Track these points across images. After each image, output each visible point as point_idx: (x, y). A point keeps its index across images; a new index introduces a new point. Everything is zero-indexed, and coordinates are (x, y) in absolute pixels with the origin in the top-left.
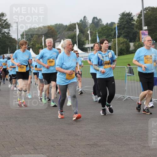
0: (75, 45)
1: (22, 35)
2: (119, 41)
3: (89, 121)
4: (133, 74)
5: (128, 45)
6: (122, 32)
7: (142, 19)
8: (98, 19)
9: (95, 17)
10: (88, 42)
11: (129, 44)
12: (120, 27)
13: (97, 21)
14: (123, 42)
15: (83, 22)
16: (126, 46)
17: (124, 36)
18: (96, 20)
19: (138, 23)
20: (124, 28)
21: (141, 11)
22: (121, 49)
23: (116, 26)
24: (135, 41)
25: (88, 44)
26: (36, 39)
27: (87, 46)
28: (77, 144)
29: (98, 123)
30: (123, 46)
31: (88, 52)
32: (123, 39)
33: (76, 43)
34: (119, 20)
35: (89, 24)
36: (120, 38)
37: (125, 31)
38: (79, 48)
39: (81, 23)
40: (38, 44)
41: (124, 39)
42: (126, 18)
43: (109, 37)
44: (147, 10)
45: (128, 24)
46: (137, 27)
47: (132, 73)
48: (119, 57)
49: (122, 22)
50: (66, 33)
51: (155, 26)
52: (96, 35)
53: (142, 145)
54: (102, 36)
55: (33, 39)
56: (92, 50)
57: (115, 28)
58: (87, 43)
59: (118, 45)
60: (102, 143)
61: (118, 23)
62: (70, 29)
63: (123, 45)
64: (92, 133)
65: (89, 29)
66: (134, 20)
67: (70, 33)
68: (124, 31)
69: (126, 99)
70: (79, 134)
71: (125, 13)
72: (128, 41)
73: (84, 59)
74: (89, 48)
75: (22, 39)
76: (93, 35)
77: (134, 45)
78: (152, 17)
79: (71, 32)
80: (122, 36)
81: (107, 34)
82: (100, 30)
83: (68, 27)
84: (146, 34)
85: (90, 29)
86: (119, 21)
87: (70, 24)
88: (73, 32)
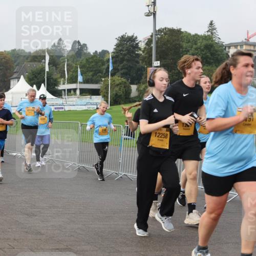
0: (43, 85)
2: (114, 81)
3: (59, 211)
4: (134, 137)
5: (128, 88)
6: (119, 68)
7: (152, 47)
8: (82, 44)
9: (77, 40)
10: (63, 81)
11: (130, 87)
12: (117, 59)
13: (80, 47)
14: (120, 84)
15: (56, 48)
16: (124, 91)
17: (122, 74)
18: (77, 46)
19: (147, 53)
20: (122, 61)
21: (152, 34)
22: (116, 94)
23: (111, 57)
24: (140, 83)
25: (64, 84)
27: (61, 87)
28: (39, 248)
29: (73, 215)
30: (120, 90)
31: (63, 96)
32: (120, 78)
33: (44, 82)
34: (115, 47)
35: (66, 51)
36: (116, 76)
37: (124, 66)
38: (48, 90)
39: (53, 50)
41: (122, 79)
42: (126, 44)
43: (98, 75)
44: (163, 34)
45: (130, 55)
46: (143, 60)
47: (132, 134)
48: (112, 107)
49: (121, 50)
50: (29, 65)
51: (173, 59)
52: (77, 71)
53: (142, 253)
54: (87, 71)
56: (69, 94)
57: (109, 59)
58: (62, 83)
59: (111, 88)
60: (78, 247)
61: (114, 52)
62: (36, 59)
63: (120, 88)
64: (64, 230)
65: (66, 60)
66: (140, 49)
67: (35, 66)
68: (122, 65)
69: (121, 177)
70: (43, 232)
71: (126, 36)
72: (128, 83)
73: (55, 108)
74: (64, 90)
76: (72, 70)
77: (138, 89)
78: (169, 45)
79: (36, 63)
80: (118, 74)
81: (94, 69)
82: (84, 61)
83: (32, 55)
85: (68, 61)
86: (115, 49)
88: (39, 63)
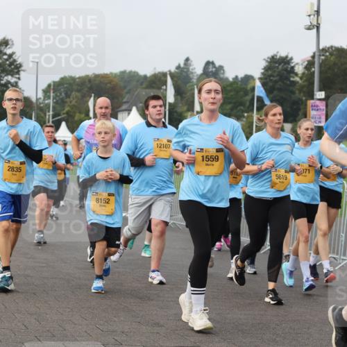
1: (46, 92)
7: (314, 72)
8: (217, 65)
9: (211, 61)
13: (214, 69)
15: (182, 71)
18: (211, 69)
19: (306, 81)
21: (314, 53)
24: (296, 121)
26: (76, 102)
34: (263, 71)
35: (195, 75)
39: (177, 73)
40: (80, 113)
42: (278, 67)
43: (238, 108)
44: (327, 54)
45: (283, 82)
46: (301, 90)
49: (270, 76)
50: (144, 93)
54: (224, 104)
55: (71, 102)
57: (254, 88)
61: (261, 78)
62: (154, 85)
65: (195, 86)
66: (297, 74)
71: (278, 57)
75: (44, 100)
77: (293, 129)
78: (336, 70)
79: (154, 90)
81: (233, 101)
83: (148, 79)
84: (321, 108)
86: (263, 74)
87: (153, 73)
88: (158, 91)
